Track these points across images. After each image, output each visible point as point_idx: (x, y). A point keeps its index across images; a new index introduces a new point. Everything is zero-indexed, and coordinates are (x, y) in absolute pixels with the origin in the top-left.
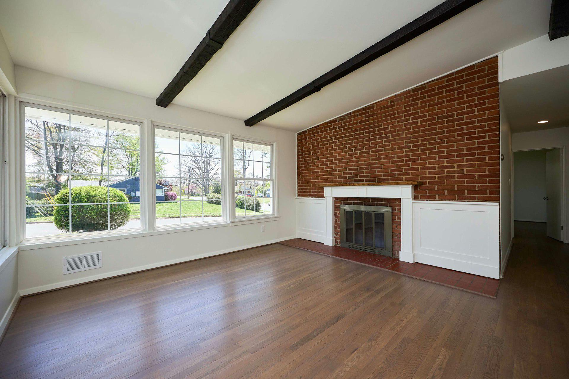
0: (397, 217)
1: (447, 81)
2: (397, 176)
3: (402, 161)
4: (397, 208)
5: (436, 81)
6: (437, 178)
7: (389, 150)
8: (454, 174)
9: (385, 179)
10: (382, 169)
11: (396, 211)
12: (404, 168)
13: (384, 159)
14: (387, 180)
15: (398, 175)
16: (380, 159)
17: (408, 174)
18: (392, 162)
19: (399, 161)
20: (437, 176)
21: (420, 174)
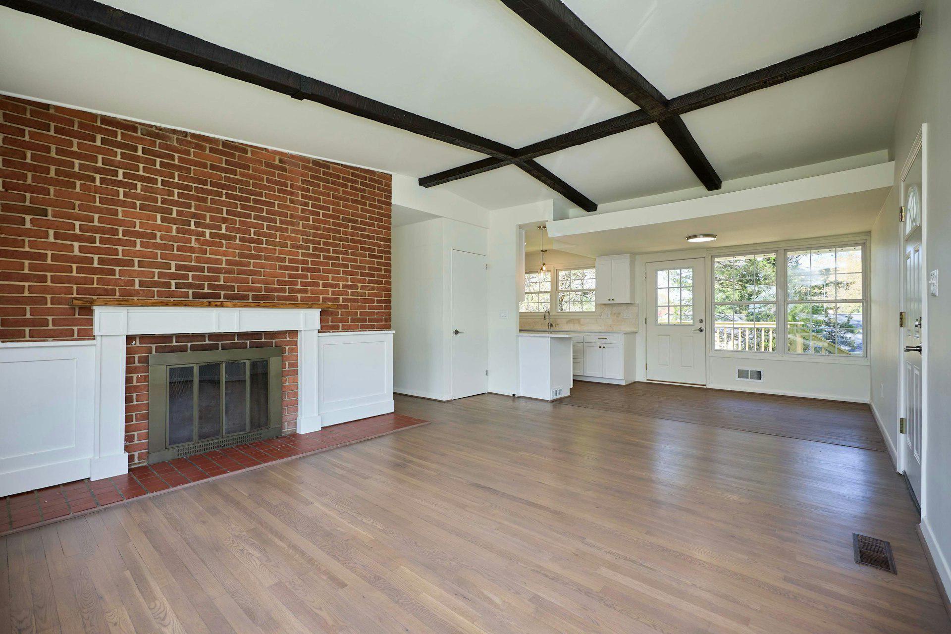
0: (287, 363)
1: (353, 174)
2: (289, 293)
3: (297, 269)
4: (287, 347)
5: (340, 167)
6: (341, 300)
7: (274, 244)
8: (358, 296)
9: (267, 297)
10: (262, 277)
11: (287, 354)
12: (299, 280)
13: (266, 258)
14: (272, 298)
15: (291, 291)
16: (259, 258)
17: (306, 291)
18: (281, 268)
19: (293, 269)
20: (341, 297)
21: (322, 293)
